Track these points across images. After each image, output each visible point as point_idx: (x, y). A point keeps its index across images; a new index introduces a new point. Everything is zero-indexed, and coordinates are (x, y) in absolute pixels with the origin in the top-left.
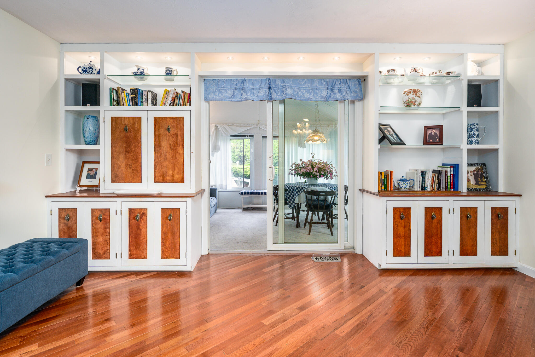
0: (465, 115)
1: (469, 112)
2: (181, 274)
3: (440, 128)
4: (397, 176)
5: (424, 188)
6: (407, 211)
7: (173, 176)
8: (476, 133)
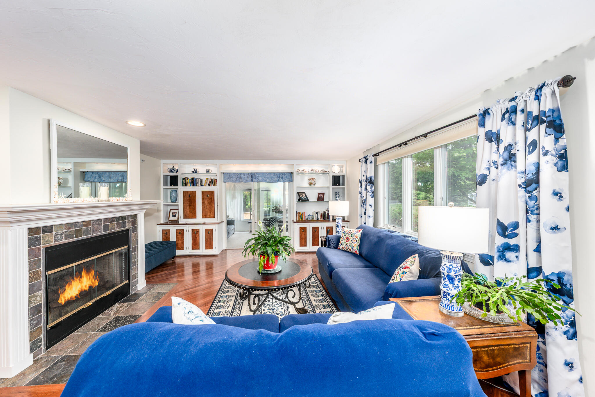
0: (331, 189)
1: (332, 188)
2: (214, 256)
3: (323, 194)
4: (306, 215)
5: (317, 219)
6: (305, 228)
7: (210, 215)
8: (338, 196)
